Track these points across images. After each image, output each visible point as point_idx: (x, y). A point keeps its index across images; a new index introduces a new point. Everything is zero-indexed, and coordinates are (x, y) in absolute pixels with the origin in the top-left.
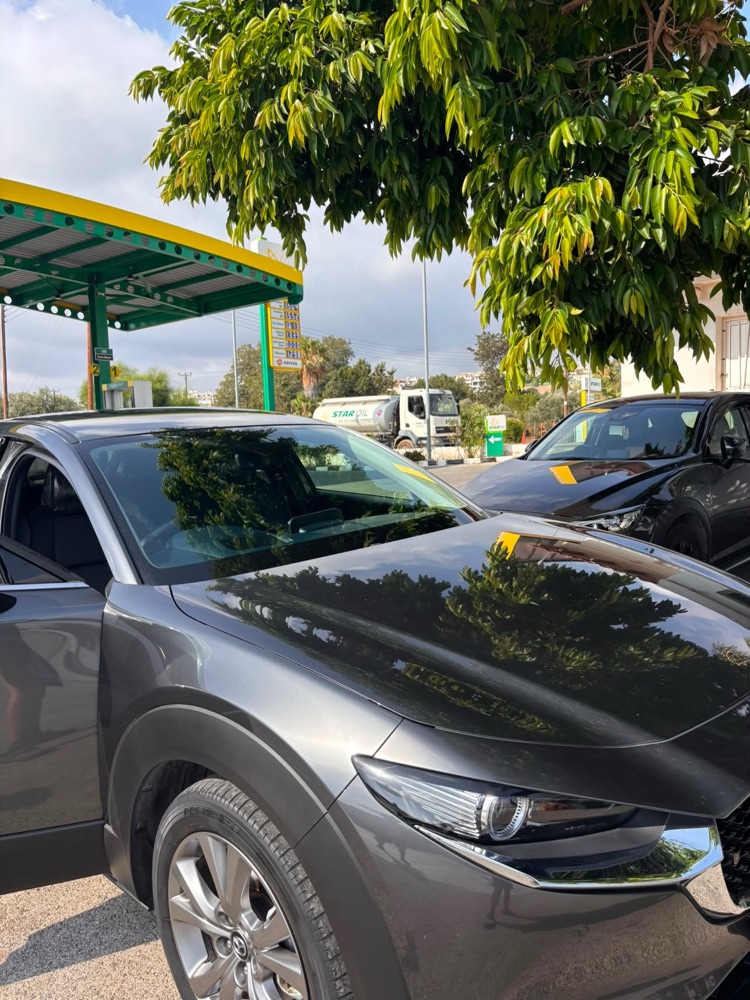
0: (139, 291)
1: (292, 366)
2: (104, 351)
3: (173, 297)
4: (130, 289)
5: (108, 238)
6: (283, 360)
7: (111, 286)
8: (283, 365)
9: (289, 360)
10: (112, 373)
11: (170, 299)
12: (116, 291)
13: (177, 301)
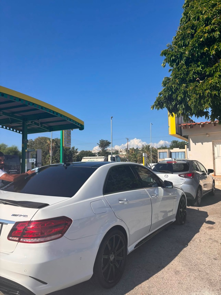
0: (35, 123)
1: (68, 147)
2: (26, 140)
3: (44, 126)
4: (33, 123)
5: (28, 105)
6: (66, 145)
7: (29, 122)
8: (66, 146)
9: (67, 145)
10: (27, 147)
11: (43, 126)
12: (30, 123)
13: (45, 127)
